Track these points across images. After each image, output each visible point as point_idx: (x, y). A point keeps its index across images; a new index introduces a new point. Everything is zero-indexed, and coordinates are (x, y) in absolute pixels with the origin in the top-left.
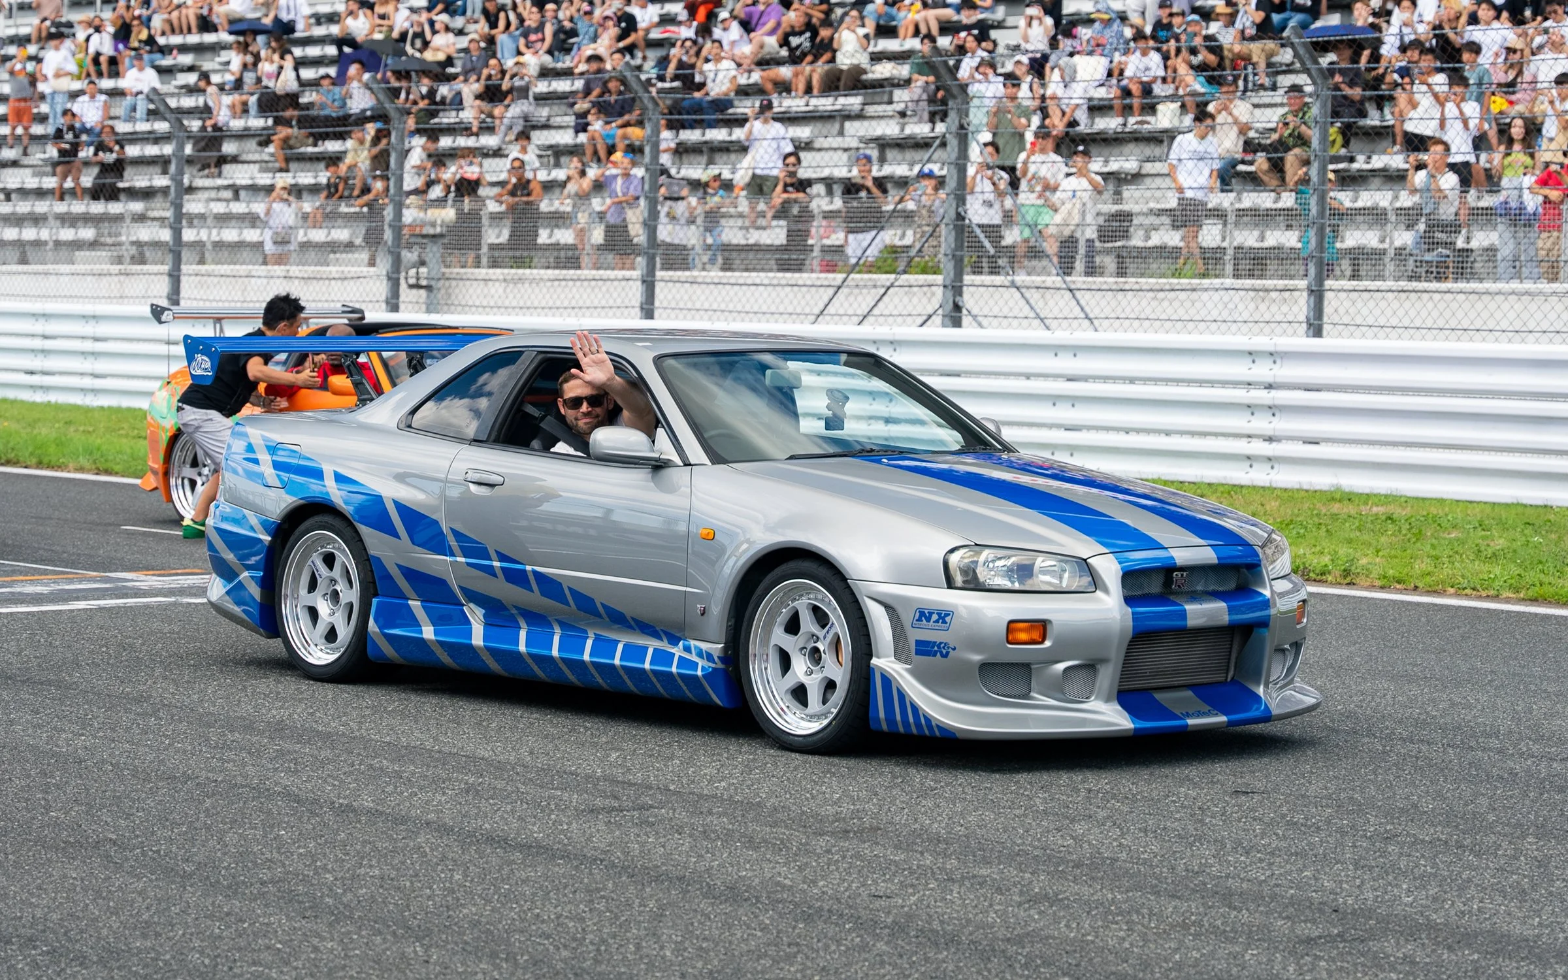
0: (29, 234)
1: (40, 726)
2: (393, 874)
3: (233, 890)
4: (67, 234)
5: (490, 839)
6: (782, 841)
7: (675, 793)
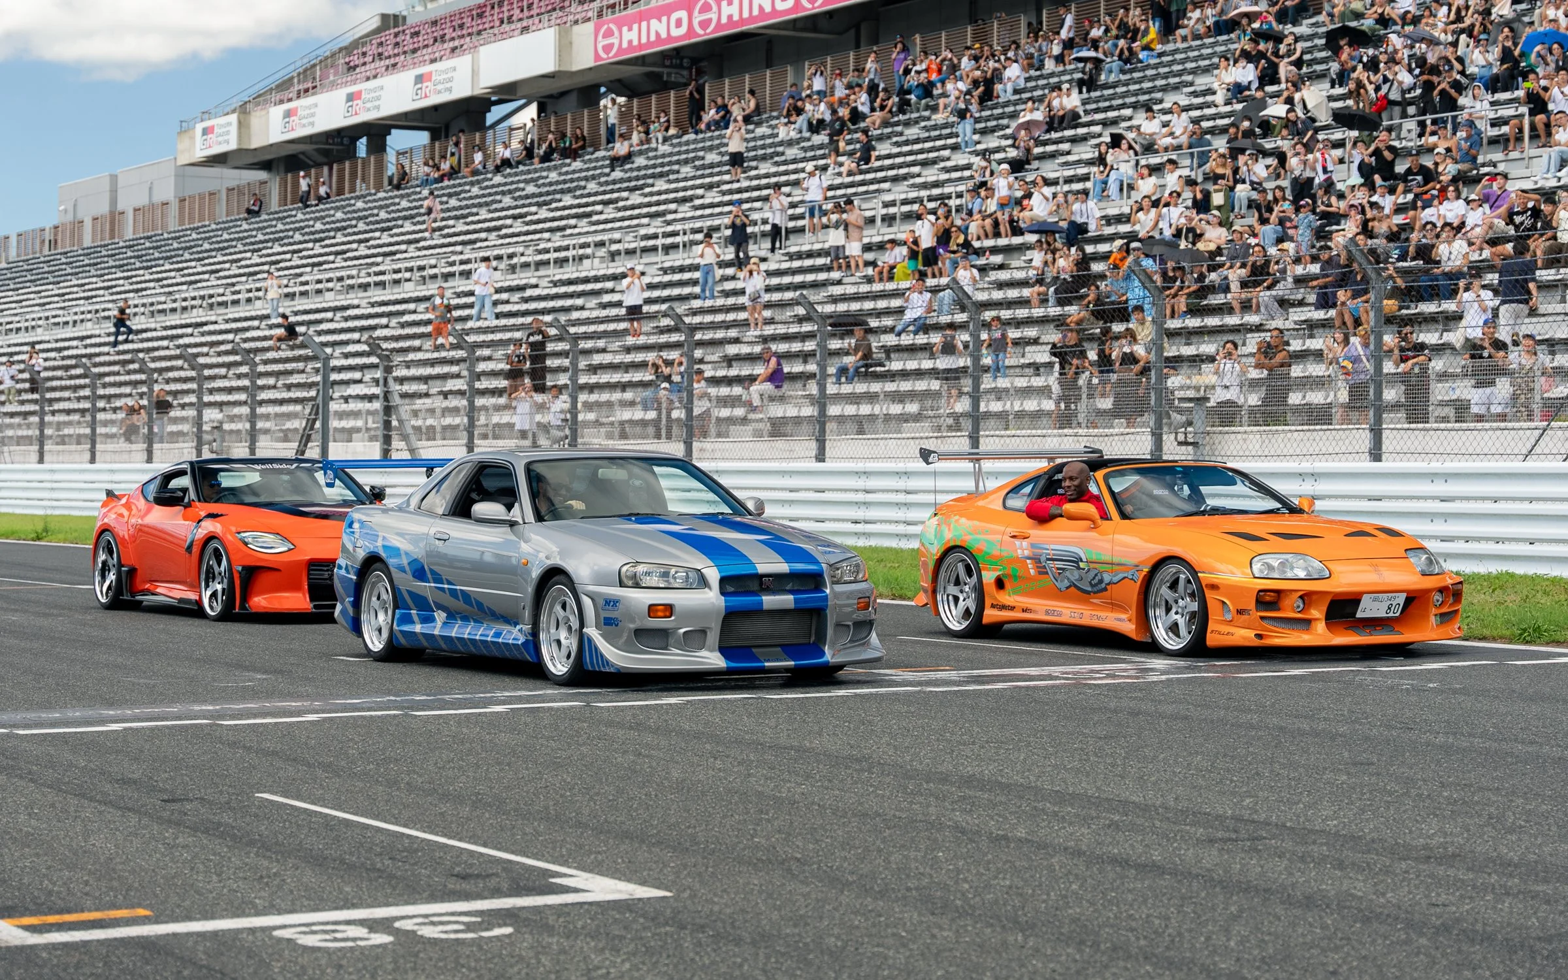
0: (865, 409)
1: (771, 778)
2: (1021, 884)
3: (882, 894)
4: (896, 409)
5: (1114, 860)
6: (1368, 864)
7: (1291, 828)
